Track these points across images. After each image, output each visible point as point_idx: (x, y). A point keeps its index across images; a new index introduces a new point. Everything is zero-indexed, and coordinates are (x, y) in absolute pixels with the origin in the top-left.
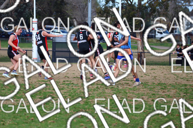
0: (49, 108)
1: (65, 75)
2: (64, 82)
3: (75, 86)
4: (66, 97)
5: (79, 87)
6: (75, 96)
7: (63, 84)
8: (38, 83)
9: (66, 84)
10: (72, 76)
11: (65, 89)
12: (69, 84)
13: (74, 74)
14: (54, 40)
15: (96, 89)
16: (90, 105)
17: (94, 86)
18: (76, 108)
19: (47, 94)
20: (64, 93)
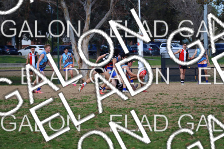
0: (153, 135)
1: (175, 96)
2: (173, 105)
3: (186, 109)
4: (174, 122)
5: (190, 111)
6: (185, 121)
7: (171, 108)
8: (143, 106)
9: (176, 107)
10: (183, 97)
11: (173, 113)
12: (178, 107)
13: (185, 94)
14: (163, 56)
15: (210, 111)
16: (202, 131)
17: (208, 108)
18: (185, 135)
19: (152, 119)
20: (173, 117)
